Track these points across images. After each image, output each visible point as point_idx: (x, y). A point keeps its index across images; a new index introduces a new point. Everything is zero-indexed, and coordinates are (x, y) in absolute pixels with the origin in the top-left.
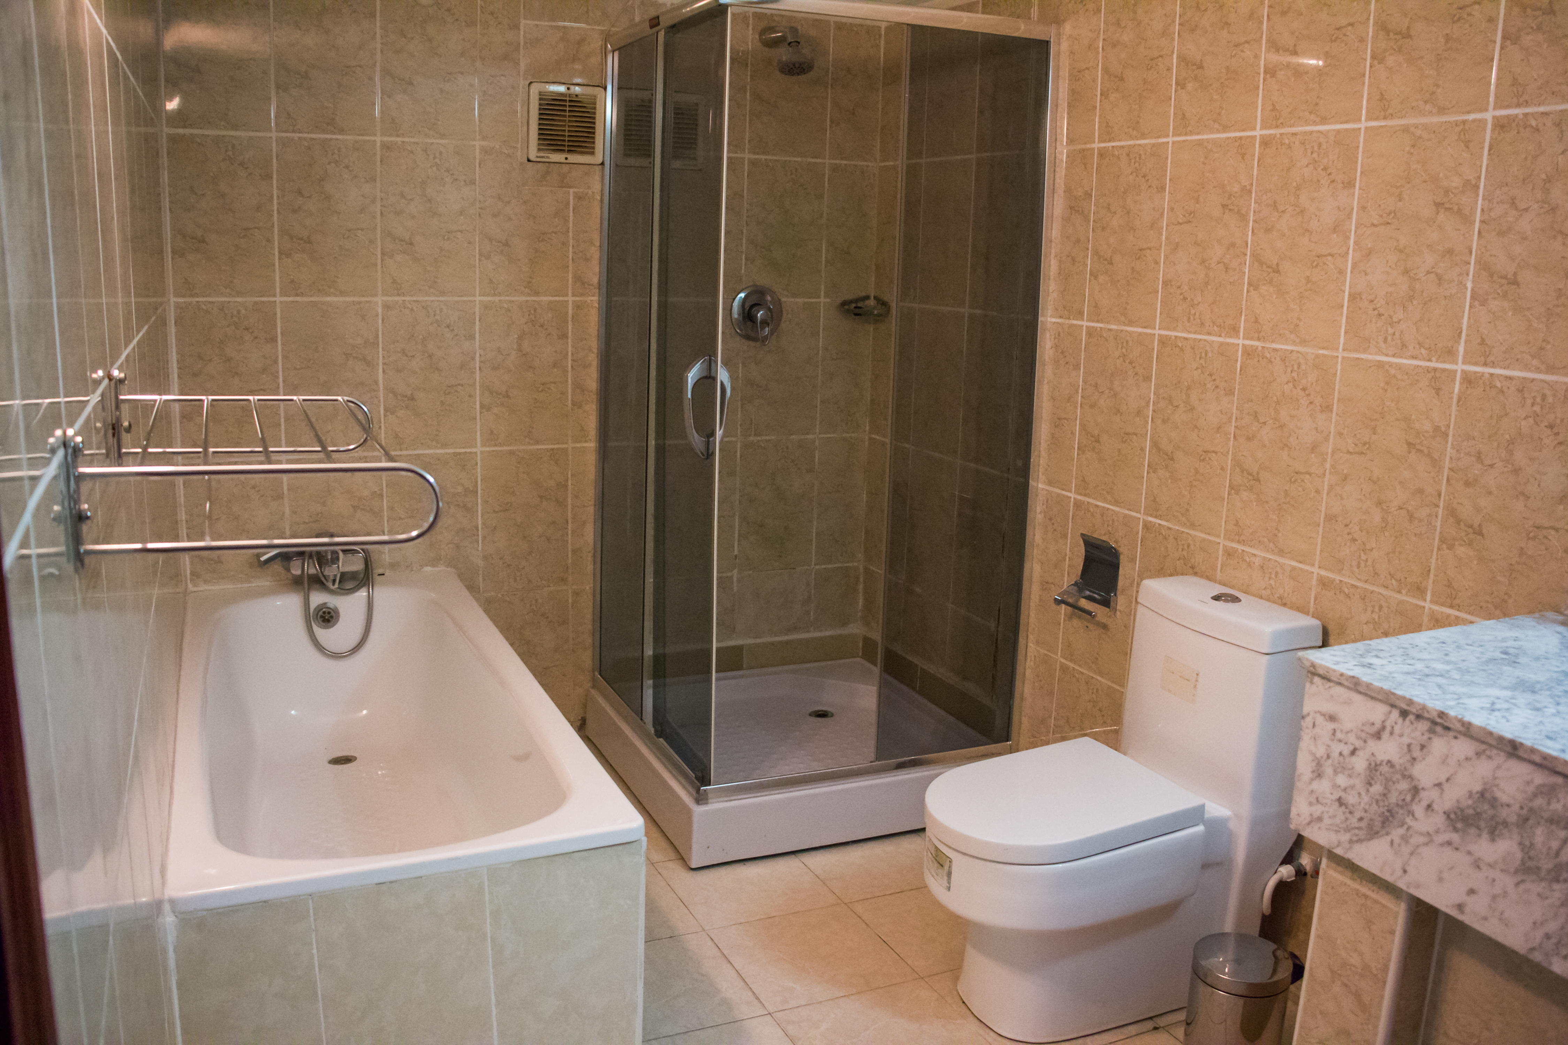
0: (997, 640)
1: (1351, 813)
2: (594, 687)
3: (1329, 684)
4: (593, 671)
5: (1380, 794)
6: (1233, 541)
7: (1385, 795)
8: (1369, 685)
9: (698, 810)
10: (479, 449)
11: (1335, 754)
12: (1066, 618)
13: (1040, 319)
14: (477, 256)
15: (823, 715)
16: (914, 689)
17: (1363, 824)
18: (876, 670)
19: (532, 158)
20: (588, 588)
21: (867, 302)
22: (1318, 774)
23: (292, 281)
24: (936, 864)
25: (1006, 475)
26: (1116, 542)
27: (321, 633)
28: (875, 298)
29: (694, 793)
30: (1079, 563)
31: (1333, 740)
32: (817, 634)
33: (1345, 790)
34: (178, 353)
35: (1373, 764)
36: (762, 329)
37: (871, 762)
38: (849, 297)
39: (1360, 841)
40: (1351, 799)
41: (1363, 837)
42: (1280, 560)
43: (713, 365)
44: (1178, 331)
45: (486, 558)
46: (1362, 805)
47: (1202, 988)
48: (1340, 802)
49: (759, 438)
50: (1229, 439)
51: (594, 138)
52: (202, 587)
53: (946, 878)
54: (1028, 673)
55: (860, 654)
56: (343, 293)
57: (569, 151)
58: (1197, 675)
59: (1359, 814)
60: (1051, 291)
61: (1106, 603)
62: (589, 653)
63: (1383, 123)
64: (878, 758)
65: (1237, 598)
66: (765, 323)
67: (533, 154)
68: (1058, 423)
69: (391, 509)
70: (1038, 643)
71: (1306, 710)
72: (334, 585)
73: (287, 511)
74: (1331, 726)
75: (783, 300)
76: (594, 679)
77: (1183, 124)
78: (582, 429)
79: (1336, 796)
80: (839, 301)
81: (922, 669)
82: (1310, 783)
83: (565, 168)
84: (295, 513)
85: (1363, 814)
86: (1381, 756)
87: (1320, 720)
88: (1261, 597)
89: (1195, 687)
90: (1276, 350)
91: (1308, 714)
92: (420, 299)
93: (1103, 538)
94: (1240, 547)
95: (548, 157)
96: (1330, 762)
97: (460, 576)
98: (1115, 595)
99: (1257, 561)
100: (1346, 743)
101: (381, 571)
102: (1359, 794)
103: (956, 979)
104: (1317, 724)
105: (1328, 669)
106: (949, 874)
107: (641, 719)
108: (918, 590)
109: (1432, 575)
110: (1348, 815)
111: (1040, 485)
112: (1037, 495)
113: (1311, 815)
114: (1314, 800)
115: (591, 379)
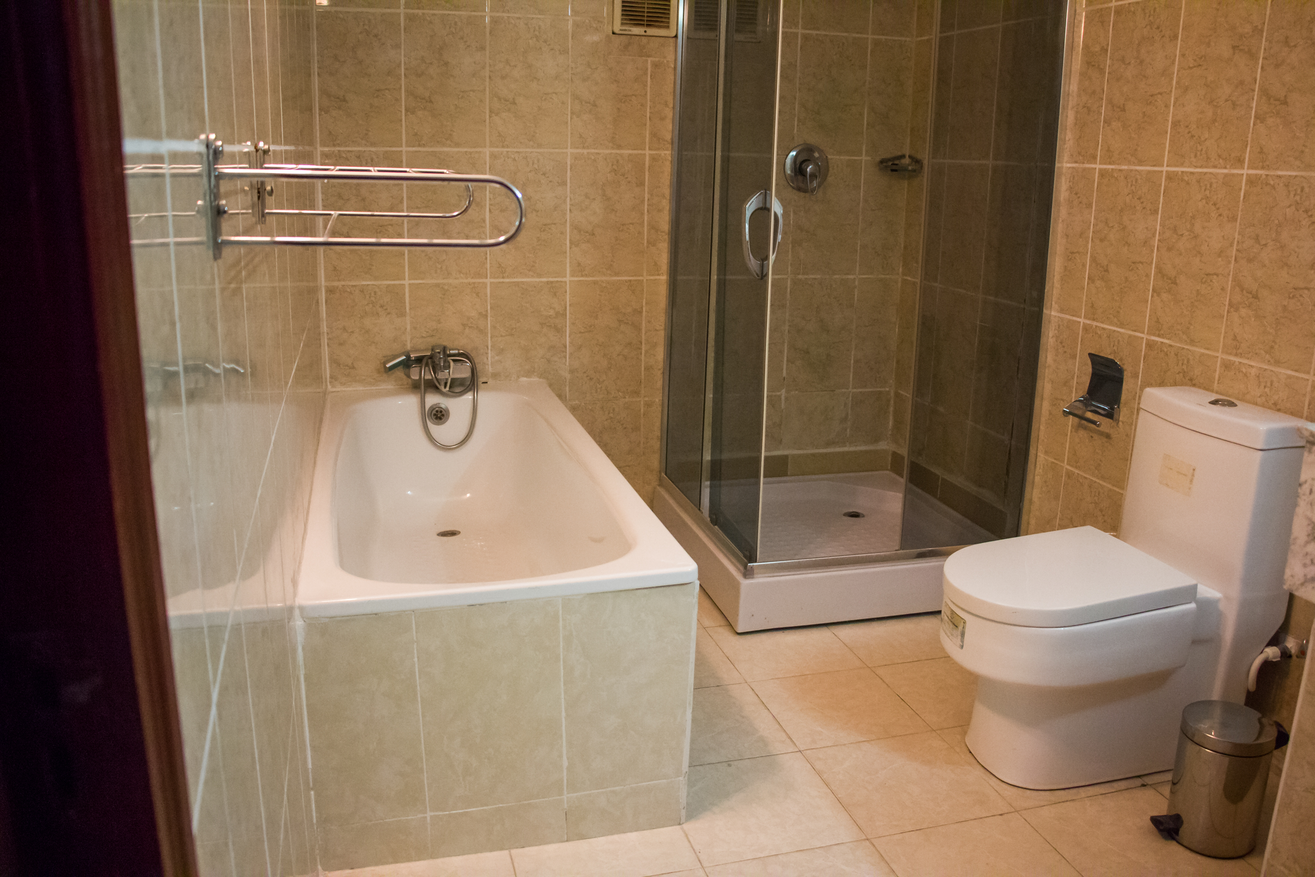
0: (1010, 451)
2: (659, 485)
4: (660, 472)
6: (1231, 354)
9: (745, 583)
10: (568, 279)
12: (1073, 430)
13: (1057, 165)
14: (569, 114)
15: (855, 515)
16: (935, 496)
18: (902, 481)
19: (617, 31)
20: (657, 400)
21: (903, 160)
23: (416, 134)
24: (952, 626)
25: (1022, 306)
26: (1121, 360)
27: (434, 428)
28: (910, 157)
29: (742, 568)
30: (1086, 380)
32: (852, 449)
34: (323, 193)
36: (811, 182)
37: (896, 550)
38: (888, 156)
42: (1276, 369)
43: (768, 198)
44: (1185, 167)
45: (572, 371)
47: (1190, 747)
49: (806, 277)
50: (1230, 262)
51: (669, 14)
52: (339, 388)
53: (960, 637)
54: (1037, 479)
55: (889, 468)
56: (457, 145)
57: (648, 25)
58: (1194, 470)
60: (1067, 139)
61: (1110, 415)
62: (657, 456)
64: (902, 548)
65: (1233, 403)
66: (813, 176)
67: (617, 28)
68: (1070, 256)
69: (494, 327)
70: (1046, 453)
71: (1303, 478)
72: (445, 387)
73: (409, 327)
75: (829, 157)
76: (660, 479)
78: (656, 264)
80: (878, 159)
81: (943, 479)
82: (1304, 546)
83: (644, 40)
84: (415, 328)
88: (1256, 404)
89: (1191, 481)
90: (1279, 177)
91: (1306, 482)
92: (521, 150)
93: (1110, 357)
94: (1237, 360)
95: (630, 31)
97: (550, 385)
98: (1118, 407)
99: (1253, 372)
101: (484, 380)
103: (965, 732)
104: (1313, 490)
106: (963, 635)
107: (699, 510)
108: (941, 409)
111: (1053, 313)
112: (1050, 322)
113: (1305, 575)
114: (1308, 561)
115: (664, 221)
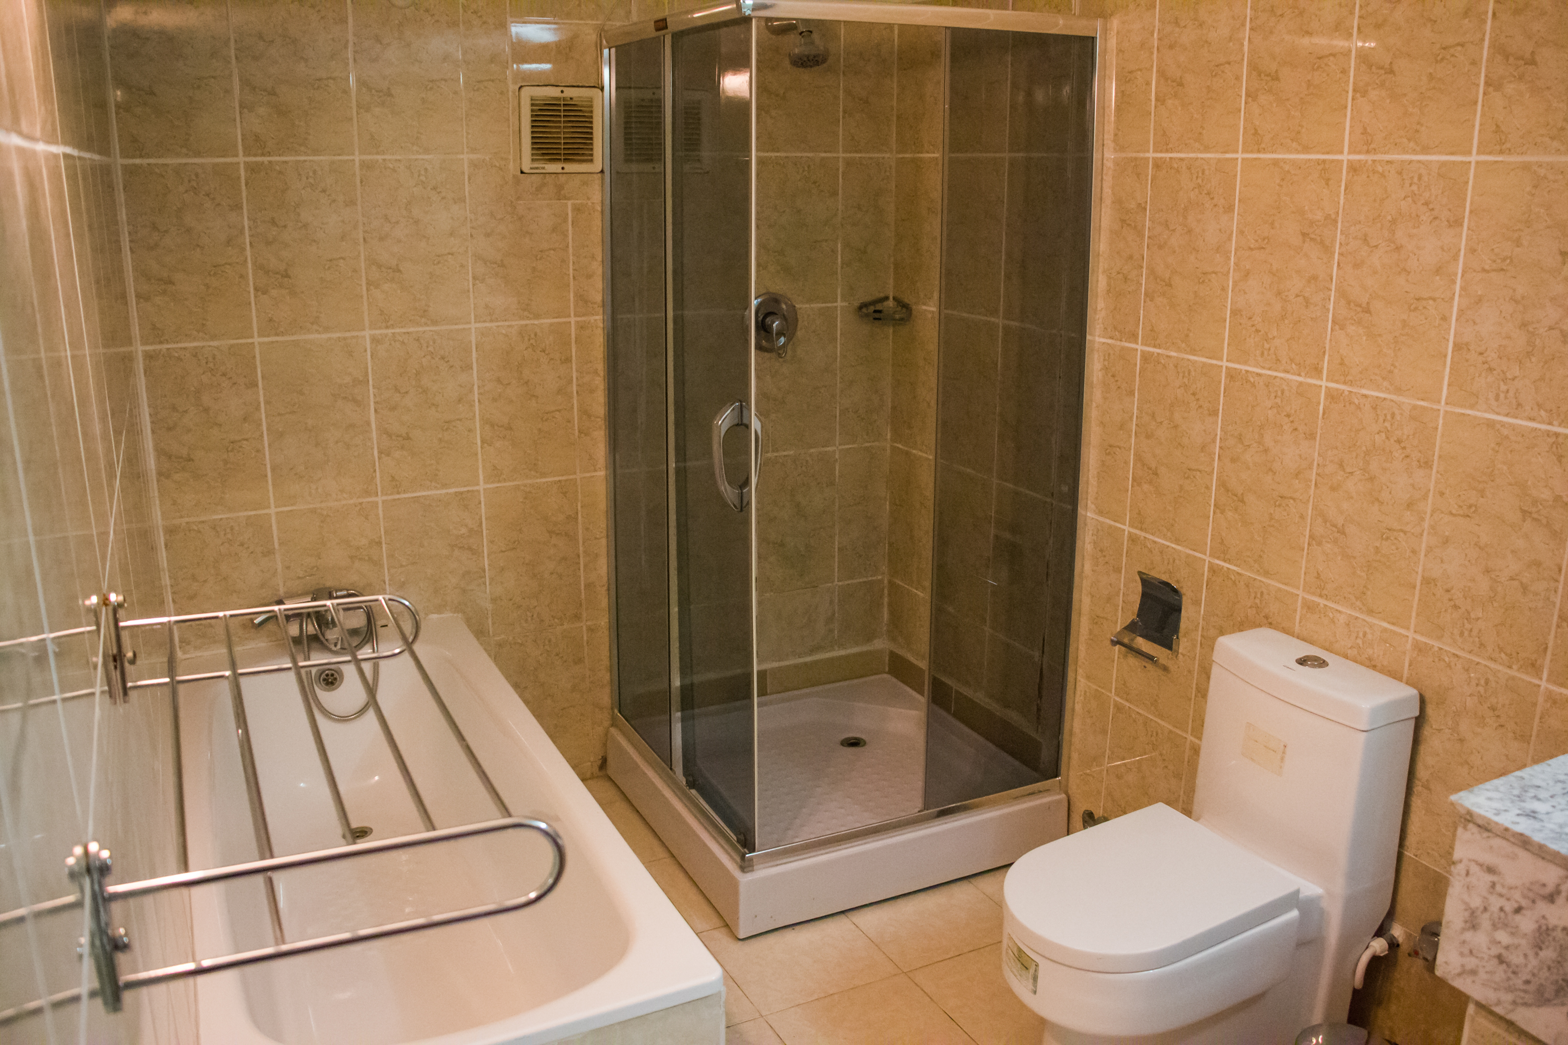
0: (1041, 669)
1: (1514, 973)
2: (614, 724)
3: (1488, 835)
4: (612, 709)
5: (1553, 961)
6: (1314, 594)
7: (1559, 963)
8: (1541, 847)
9: (745, 879)
10: (482, 487)
11: (1494, 908)
12: (1121, 657)
13: (1088, 337)
14: (471, 279)
15: (854, 743)
16: (948, 710)
17: (1530, 988)
19: (526, 170)
20: (603, 623)
21: (885, 303)
22: (1472, 924)
23: (271, 320)
24: (1019, 965)
25: (1048, 500)
26: (1178, 582)
27: (324, 696)
28: (894, 298)
29: (738, 859)
30: (1135, 599)
31: (1491, 893)
32: (842, 653)
33: (1507, 948)
34: (149, 406)
35: (1544, 928)
36: (778, 339)
37: (919, 812)
38: (868, 299)
39: (1525, 1004)
40: (1516, 959)
41: (1530, 1002)
42: (1369, 619)
43: (745, 412)
44: (1249, 365)
45: (494, 600)
46: (1530, 967)
48: (1500, 959)
49: (776, 454)
50: (1309, 487)
51: (592, 144)
52: (193, 654)
53: (1031, 981)
54: (1078, 707)
55: (887, 669)
56: (327, 329)
57: (566, 160)
58: (1285, 746)
59: (1525, 976)
60: (1099, 308)
61: (1167, 644)
62: (607, 690)
63: (1498, 158)
64: (926, 807)
65: (1324, 661)
66: (780, 333)
67: (527, 166)
68: (1109, 449)
69: (391, 556)
70: (1088, 678)
71: (1457, 855)
72: (335, 646)
73: (279, 567)
74: (1490, 878)
75: (798, 306)
76: (613, 718)
77: (1255, 140)
78: (591, 458)
79: (1495, 951)
80: (857, 304)
81: (957, 692)
82: (1462, 933)
83: (563, 178)
84: (288, 568)
85: (1529, 977)
86: (1553, 921)
87: (1474, 869)
88: (1346, 657)
89: (1282, 759)
90: (1365, 396)
91: (1461, 861)
92: (411, 330)
93: (1164, 578)
94: (1322, 602)
95: (544, 168)
96: (1486, 915)
97: (468, 621)
98: (1177, 638)
99: (1342, 619)
100: (1508, 899)
101: (383, 622)
102: (1525, 955)
104: (1471, 872)
105: (1489, 821)
106: (1035, 979)
107: (671, 769)
108: (951, 609)
109: (1549, 652)
110: (1512, 976)
111: (1089, 514)
112: (1086, 525)
113: (1463, 966)
114: (1466, 951)
115: (599, 404)
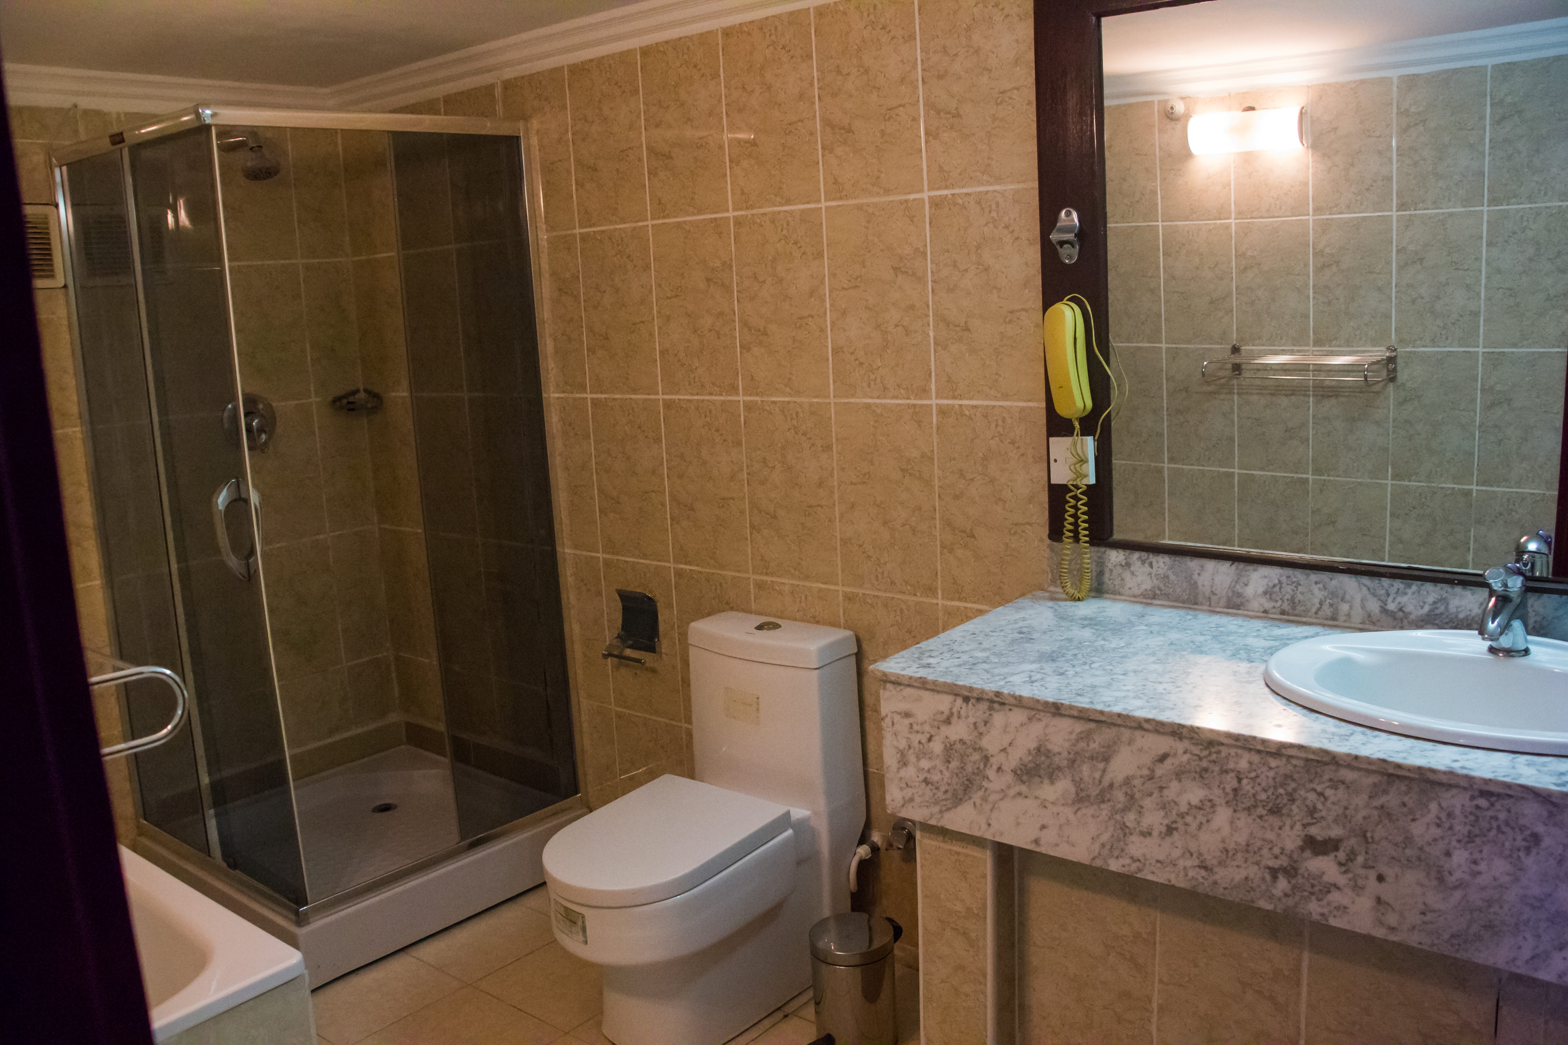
0: (547, 701)
1: (937, 788)
2: (141, 834)
3: (900, 688)
4: (137, 818)
5: (958, 768)
6: (761, 574)
7: (962, 768)
8: (934, 682)
9: (299, 932)
11: (915, 744)
12: (614, 670)
13: (544, 395)
15: (385, 808)
17: (949, 795)
21: (357, 396)
22: (903, 763)
24: (566, 922)
25: (530, 546)
26: (651, 592)
28: (365, 391)
29: (290, 915)
30: (618, 618)
31: (911, 733)
32: (360, 730)
33: (929, 771)
35: (948, 745)
37: (457, 844)
38: (339, 393)
39: (949, 809)
40: (935, 777)
41: (950, 806)
42: (807, 584)
43: (242, 487)
44: (681, 395)
46: (945, 780)
47: (824, 969)
48: (926, 781)
50: (743, 485)
53: (581, 934)
54: (585, 725)
55: (405, 740)
58: (758, 698)
59: (943, 789)
60: (550, 368)
61: (651, 648)
62: (129, 798)
63: (841, 203)
64: (463, 839)
65: (777, 624)
66: (261, 430)
68: (575, 490)
70: (589, 697)
71: (883, 712)
74: (907, 721)
75: (274, 404)
76: (139, 826)
77: (661, 209)
78: (84, 568)
79: (922, 778)
80: (330, 399)
81: (475, 743)
82: (898, 772)
85: (947, 787)
86: (954, 737)
87: (897, 718)
88: (795, 620)
89: (758, 709)
90: (774, 402)
91: (887, 716)
93: (638, 590)
94: (769, 579)
96: (912, 751)
98: (658, 640)
99: (786, 589)
100: (923, 733)
102: (941, 772)
103: (599, 1024)
104: (895, 721)
105: (898, 676)
106: (584, 929)
107: (209, 855)
108: (458, 668)
109: (939, 576)
110: (935, 791)
111: (567, 551)
112: (565, 560)
113: (904, 798)
114: (904, 786)
